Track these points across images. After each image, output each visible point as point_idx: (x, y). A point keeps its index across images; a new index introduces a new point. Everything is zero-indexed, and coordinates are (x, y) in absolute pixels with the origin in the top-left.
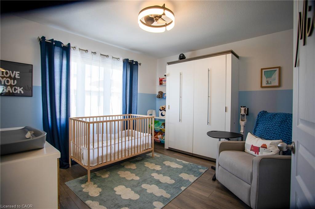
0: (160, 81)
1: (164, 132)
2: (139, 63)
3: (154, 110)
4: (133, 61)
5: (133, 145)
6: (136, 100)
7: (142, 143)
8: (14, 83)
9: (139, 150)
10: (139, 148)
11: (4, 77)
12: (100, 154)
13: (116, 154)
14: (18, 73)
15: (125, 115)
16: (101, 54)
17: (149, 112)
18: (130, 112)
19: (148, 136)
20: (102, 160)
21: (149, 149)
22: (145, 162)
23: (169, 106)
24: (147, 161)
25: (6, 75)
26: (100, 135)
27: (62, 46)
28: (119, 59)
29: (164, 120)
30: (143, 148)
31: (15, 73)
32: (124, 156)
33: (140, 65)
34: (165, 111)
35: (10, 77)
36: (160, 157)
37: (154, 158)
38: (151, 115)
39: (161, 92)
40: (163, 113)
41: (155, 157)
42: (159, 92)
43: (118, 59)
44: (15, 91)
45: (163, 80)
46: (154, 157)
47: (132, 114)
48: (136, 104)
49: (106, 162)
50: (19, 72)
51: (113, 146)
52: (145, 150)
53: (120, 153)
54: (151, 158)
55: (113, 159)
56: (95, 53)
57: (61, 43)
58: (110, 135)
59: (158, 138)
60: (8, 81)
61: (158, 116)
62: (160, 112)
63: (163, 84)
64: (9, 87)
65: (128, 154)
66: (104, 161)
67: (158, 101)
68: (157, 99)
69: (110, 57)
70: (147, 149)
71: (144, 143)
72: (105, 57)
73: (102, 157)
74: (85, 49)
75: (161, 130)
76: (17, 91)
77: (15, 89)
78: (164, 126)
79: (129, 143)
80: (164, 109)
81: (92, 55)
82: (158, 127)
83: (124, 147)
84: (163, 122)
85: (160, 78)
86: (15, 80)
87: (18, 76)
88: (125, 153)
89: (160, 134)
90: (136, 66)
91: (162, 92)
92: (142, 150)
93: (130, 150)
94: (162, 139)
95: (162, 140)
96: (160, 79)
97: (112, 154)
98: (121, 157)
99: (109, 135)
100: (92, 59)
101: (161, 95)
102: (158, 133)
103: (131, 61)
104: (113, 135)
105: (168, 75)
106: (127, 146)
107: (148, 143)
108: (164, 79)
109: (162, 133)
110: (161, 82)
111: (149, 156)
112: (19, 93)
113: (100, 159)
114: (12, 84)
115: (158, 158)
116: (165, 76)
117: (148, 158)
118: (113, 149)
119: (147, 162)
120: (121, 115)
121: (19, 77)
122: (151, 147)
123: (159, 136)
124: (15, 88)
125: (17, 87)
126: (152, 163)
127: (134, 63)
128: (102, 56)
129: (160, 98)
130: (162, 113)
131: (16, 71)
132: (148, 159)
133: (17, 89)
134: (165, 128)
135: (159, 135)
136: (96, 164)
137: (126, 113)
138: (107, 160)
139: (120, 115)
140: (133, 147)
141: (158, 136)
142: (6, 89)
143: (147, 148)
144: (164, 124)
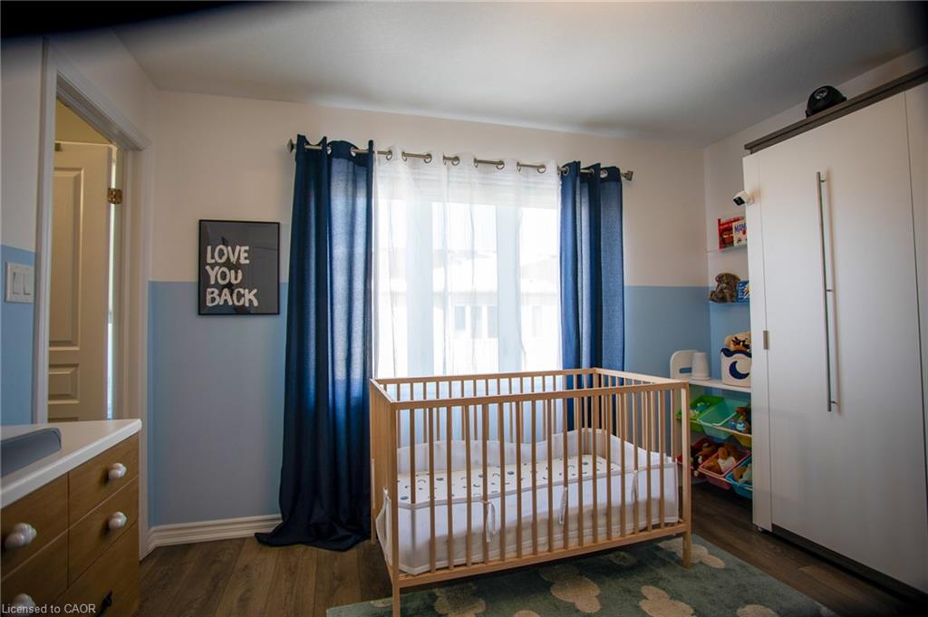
0: (721, 233)
1: (750, 449)
2: (623, 171)
3: (700, 351)
4: (597, 167)
5: (588, 501)
6: (619, 314)
7: (629, 499)
8: (236, 279)
9: (615, 528)
10: (615, 519)
11: (216, 264)
12: (442, 530)
13: (510, 537)
14: (245, 251)
15: (574, 372)
16: (476, 161)
17: (677, 360)
18: (596, 361)
19: (662, 467)
20: (450, 556)
21: (667, 525)
22: (646, 583)
23: (766, 333)
24: (655, 582)
25: (221, 258)
26: (476, 444)
27: (354, 154)
28: (543, 167)
29: (747, 396)
30: (636, 520)
31: (240, 251)
32: (546, 548)
33: (630, 179)
34: (749, 355)
35: (228, 264)
36: (726, 570)
37: (692, 571)
38: (687, 370)
39: (728, 275)
40: (737, 366)
41: (701, 563)
42: (720, 279)
43: (540, 168)
44: (238, 301)
45: (734, 224)
46: (693, 565)
47: (601, 367)
48: (619, 330)
49: (465, 565)
50: (247, 248)
51: (496, 502)
52: (645, 529)
53: (526, 534)
54: (679, 567)
55: (494, 554)
56: (456, 158)
57: (348, 146)
58: (514, 445)
59: (720, 472)
60: (224, 276)
61: (719, 377)
62: (726, 362)
63: (735, 242)
64: (226, 291)
65: (566, 539)
66: (460, 560)
67: (719, 317)
68: (711, 307)
69: (510, 165)
70: (655, 527)
71: (642, 496)
72: (493, 167)
73: (450, 539)
74: (424, 152)
75: (732, 438)
76: (243, 300)
77: (240, 296)
78: (748, 421)
79: (566, 494)
80: (744, 348)
81: (448, 169)
82: (718, 425)
83: (547, 509)
84: (744, 405)
85: (722, 221)
86: (240, 271)
87: (246, 258)
88: (550, 534)
89: (729, 455)
90: (613, 185)
91: (734, 278)
92: (629, 526)
93: (573, 526)
94: (741, 477)
95: (740, 483)
96: (720, 225)
97: (488, 535)
98: (530, 550)
99: (510, 447)
100: (449, 182)
101: (732, 291)
102: (720, 451)
103: (593, 167)
104: (526, 448)
105: (753, 199)
106: (557, 505)
107: (661, 500)
108: (740, 222)
109: (741, 450)
110: (729, 234)
111: (672, 555)
112: (247, 305)
113: (441, 550)
114: (234, 282)
115: (714, 573)
116: (739, 201)
117: (664, 563)
118: (494, 516)
119: (655, 589)
120: (558, 373)
121: (247, 262)
122: (675, 519)
123: (726, 463)
124: (239, 292)
125: (244, 289)
126: (676, 596)
127: (603, 175)
128: (480, 165)
129: (723, 300)
130: (733, 366)
131: (241, 246)
132: (662, 572)
133: (243, 295)
134: (749, 431)
135: (725, 459)
136: (425, 567)
137: (578, 365)
138: (468, 556)
139: (554, 374)
140: (584, 510)
141: (720, 461)
142: (220, 295)
143: (655, 521)
144: (746, 413)
